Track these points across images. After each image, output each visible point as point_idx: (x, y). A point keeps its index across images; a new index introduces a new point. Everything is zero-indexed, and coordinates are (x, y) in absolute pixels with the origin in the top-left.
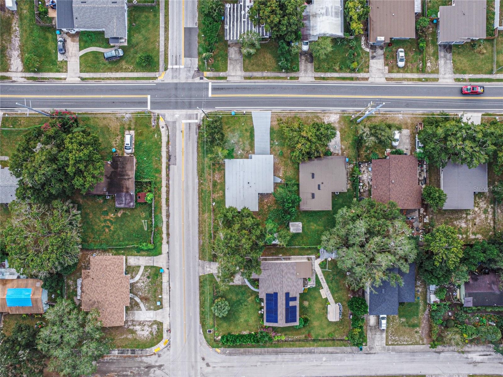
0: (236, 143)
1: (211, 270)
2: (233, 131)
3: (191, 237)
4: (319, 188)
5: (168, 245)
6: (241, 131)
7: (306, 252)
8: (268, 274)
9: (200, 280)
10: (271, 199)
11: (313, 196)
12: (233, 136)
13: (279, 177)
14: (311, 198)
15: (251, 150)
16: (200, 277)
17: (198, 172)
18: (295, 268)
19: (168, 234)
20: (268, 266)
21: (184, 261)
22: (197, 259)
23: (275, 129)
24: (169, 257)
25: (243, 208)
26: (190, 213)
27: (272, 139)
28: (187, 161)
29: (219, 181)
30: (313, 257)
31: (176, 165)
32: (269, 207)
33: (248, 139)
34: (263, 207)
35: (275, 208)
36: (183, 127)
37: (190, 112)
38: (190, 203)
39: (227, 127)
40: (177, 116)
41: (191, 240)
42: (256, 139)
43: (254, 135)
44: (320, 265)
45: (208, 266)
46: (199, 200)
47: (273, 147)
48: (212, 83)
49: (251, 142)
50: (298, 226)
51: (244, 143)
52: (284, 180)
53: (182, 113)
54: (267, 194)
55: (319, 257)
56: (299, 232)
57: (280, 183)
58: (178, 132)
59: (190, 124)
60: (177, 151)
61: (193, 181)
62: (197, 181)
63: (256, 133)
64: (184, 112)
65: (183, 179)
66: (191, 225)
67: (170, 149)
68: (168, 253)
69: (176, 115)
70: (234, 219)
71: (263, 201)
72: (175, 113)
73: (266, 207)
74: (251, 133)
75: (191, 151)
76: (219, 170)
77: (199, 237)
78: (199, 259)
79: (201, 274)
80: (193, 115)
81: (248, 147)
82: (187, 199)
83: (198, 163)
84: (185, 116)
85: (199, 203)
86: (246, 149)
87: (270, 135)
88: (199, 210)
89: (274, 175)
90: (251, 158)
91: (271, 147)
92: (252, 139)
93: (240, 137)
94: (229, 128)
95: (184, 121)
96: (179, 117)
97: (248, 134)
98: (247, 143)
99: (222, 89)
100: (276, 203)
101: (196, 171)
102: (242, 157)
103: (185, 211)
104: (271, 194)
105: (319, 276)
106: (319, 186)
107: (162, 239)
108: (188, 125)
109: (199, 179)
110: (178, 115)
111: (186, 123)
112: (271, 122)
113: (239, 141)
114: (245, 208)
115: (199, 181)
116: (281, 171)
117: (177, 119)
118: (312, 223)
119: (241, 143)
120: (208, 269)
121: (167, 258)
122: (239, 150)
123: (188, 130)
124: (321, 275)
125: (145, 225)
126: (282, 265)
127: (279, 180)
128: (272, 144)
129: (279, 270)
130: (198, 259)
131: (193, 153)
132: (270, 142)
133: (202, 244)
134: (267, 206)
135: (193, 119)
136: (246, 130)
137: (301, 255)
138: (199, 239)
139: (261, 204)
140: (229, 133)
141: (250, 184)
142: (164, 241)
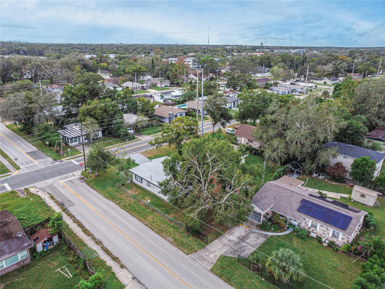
1: (216, 253)
5: (125, 270)
9: (216, 274)
16: (212, 271)
17: (108, 198)
19: (115, 259)
24: (139, 282)
28: (86, 198)
31: (74, 205)
36: (63, 184)
37: (64, 176)
45: (207, 253)
48: (74, 160)
53: (56, 179)
59: (69, 180)
61: (107, 204)
65: (93, 208)
67: (58, 199)
68: (134, 278)
72: (47, 181)
75: (86, 191)
78: (188, 254)
79: (210, 268)
80: (69, 176)
82: (112, 218)
83: (101, 194)
84: (60, 179)
95: (62, 181)
96: (53, 182)
103: (119, 227)
107: (110, 268)
109: (113, 202)
110: (51, 181)
111: (66, 181)
112: (145, 156)
120: (212, 256)
121: (138, 284)
125: (67, 273)
130: (186, 256)
131: (89, 191)
133: (172, 240)
142: (116, 268)
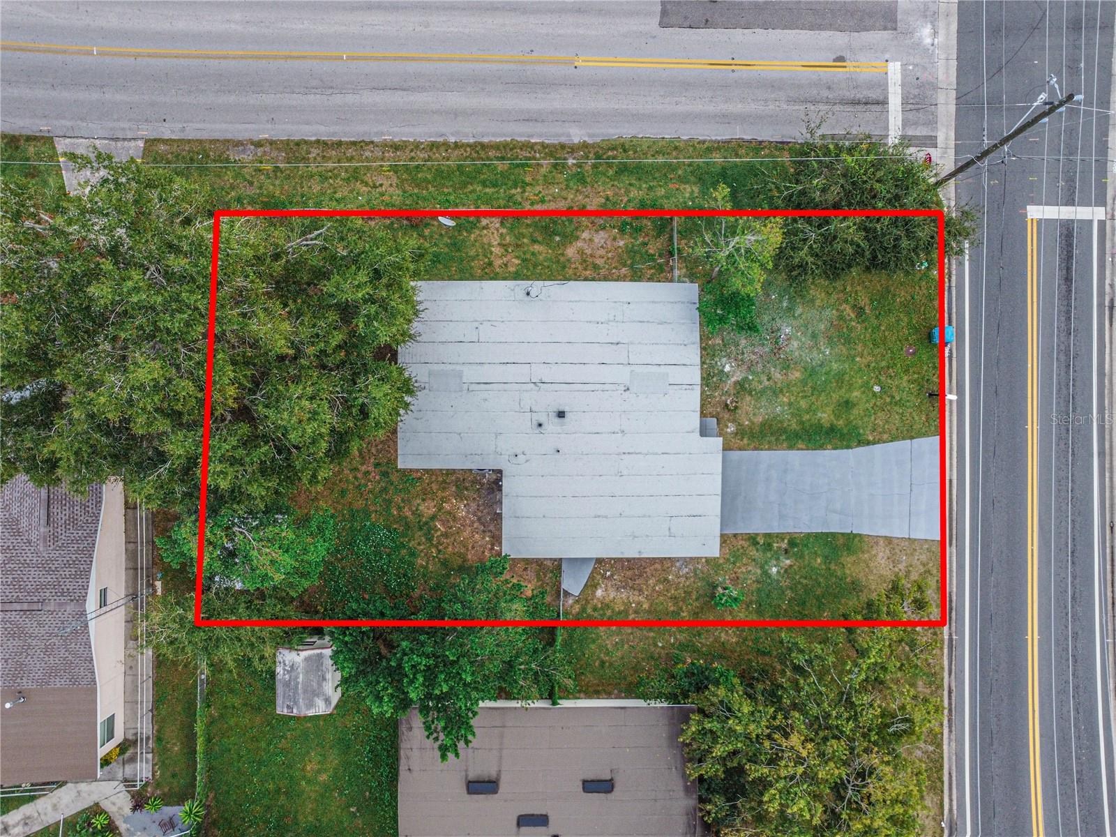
0: (777, 348)
2: (840, 334)
3: (269, 99)
4: (525, 820)
6: (840, 378)
7: (172, 732)
8: (24, 523)
9: (29, 139)
10: (474, 541)
11: (483, 786)
12: (814, 336)
13: (591, 585)
14: (472, 776)
15: (740, 433)
17: (623, 147)
18: (58, 683)
20: (72, 521)
21: (136, 56)
22: (147, 131)
23: (848, 560)
25: (407, 381)
26: (398, 99)
27: (795, 544)
28: (685, 85)
29: (571, 252)
30: (143, 769)
31: (663, 25)
32: (426, 527)
33: (797, 413)
34: (426, 494)
35: (420, 561)
36: (862, 67)
37: (946, 106)
38: (454, 100)
39: (864, 301)
40: (925, 33)
41: (253, 99)
42: (797, 458)
43: (821, 447)
44: (96, 810)
46: (473, 146)
47: (753, 552)
48: (1102, 224)
49: (784, 431)
50: (313, 693)
51: (777, 392)
52: (577, 608)
53: (941, 64)
54: (498, 518)
55: (139, 803)
56: (279, 701)
57: (558, 592)
58: (839, 39)
59: (883, 102)
60: (738, 34)
61: (576, 118)
62: (577, 135)
63: (828, 458)
64: (946, 72)
65: (588, 63)
66: (338, 99)
69: (926, 31)
70: (333, 316)
71: (460, 497)
72: (941, 24)
73: (427, 508)
74: (832, 429)
75: (737, 108)
76: (631, 251)
77: (272, 143)
78: (151, 143)
79: (60, 145)
80: (932, 123)
81: (753, 412)
82: (478, 82)
83: (674, 147)
84: (925, 76)
85: (457, 145)
86: (747, 403)
87: (818, 536)
88: (417, 145)
89: (599, 561)
90: (704, 432)
91: (752, 539)
92: (797, 436)
93: (812, 372)
94: (860, 311)
95: (894, 71)
96: (918, 44)
97: (825, 416)
98: (779, 409)
99: (1068, 279)
100: (445, 563)
101: (626, 131)
102: (710, 378)
103: (412, 67)
104: (497, 539)
105: (26, 809)
106: (542, 820)
108: (873, 95)
109: (585, 146)
110: (928, 41)
111: (883, 85)
112: (889, 540)
113: (786, 366)
114: (410, 392)
115: (573, 149)
116: (624, 594)
117: (909, 33)
118: (334, 759)
119: (777, 376)
122: (740, 363)
123: (850, 95)
124: (26, 821)
126: (70, 608)
127: (573, 584)
128: (768, 546)
129: (41, 587)
130: (151, 134)
131: (726, 118)
132: (780, 537)
133: (233, 156)
134: (433, 518)
135: (905, 123)
136: (847, 405)
137: (158, 701)
138: (258, 144)
139: (444, 485)
140: (831, 313)
141: (552, 425)
